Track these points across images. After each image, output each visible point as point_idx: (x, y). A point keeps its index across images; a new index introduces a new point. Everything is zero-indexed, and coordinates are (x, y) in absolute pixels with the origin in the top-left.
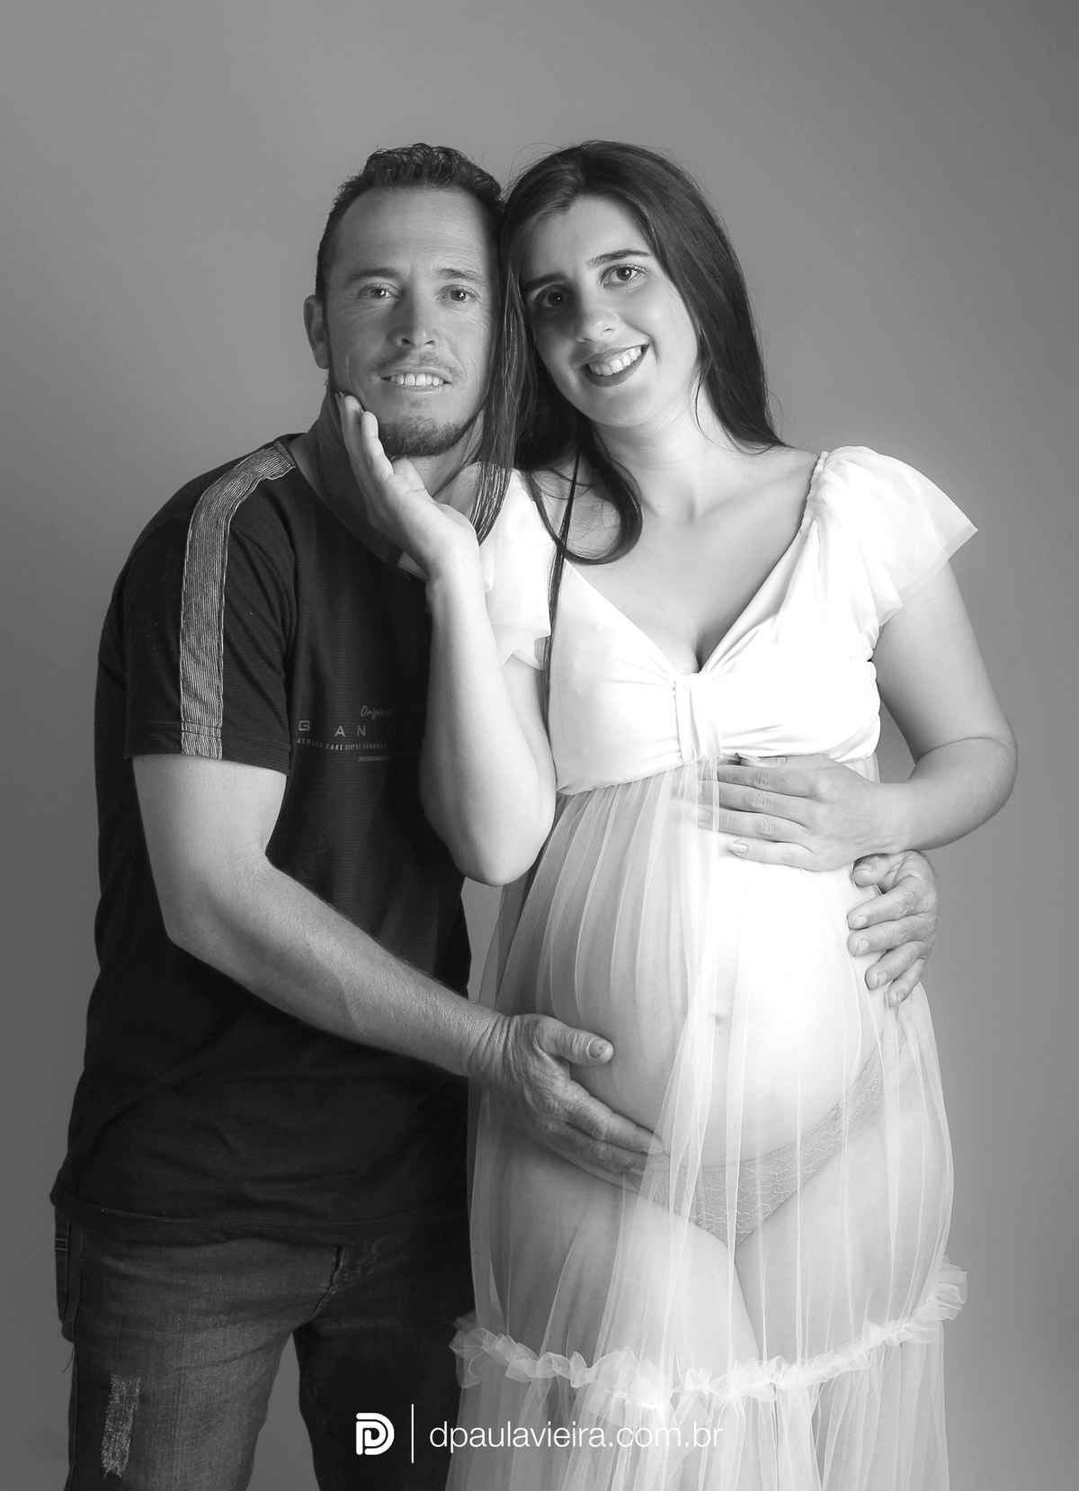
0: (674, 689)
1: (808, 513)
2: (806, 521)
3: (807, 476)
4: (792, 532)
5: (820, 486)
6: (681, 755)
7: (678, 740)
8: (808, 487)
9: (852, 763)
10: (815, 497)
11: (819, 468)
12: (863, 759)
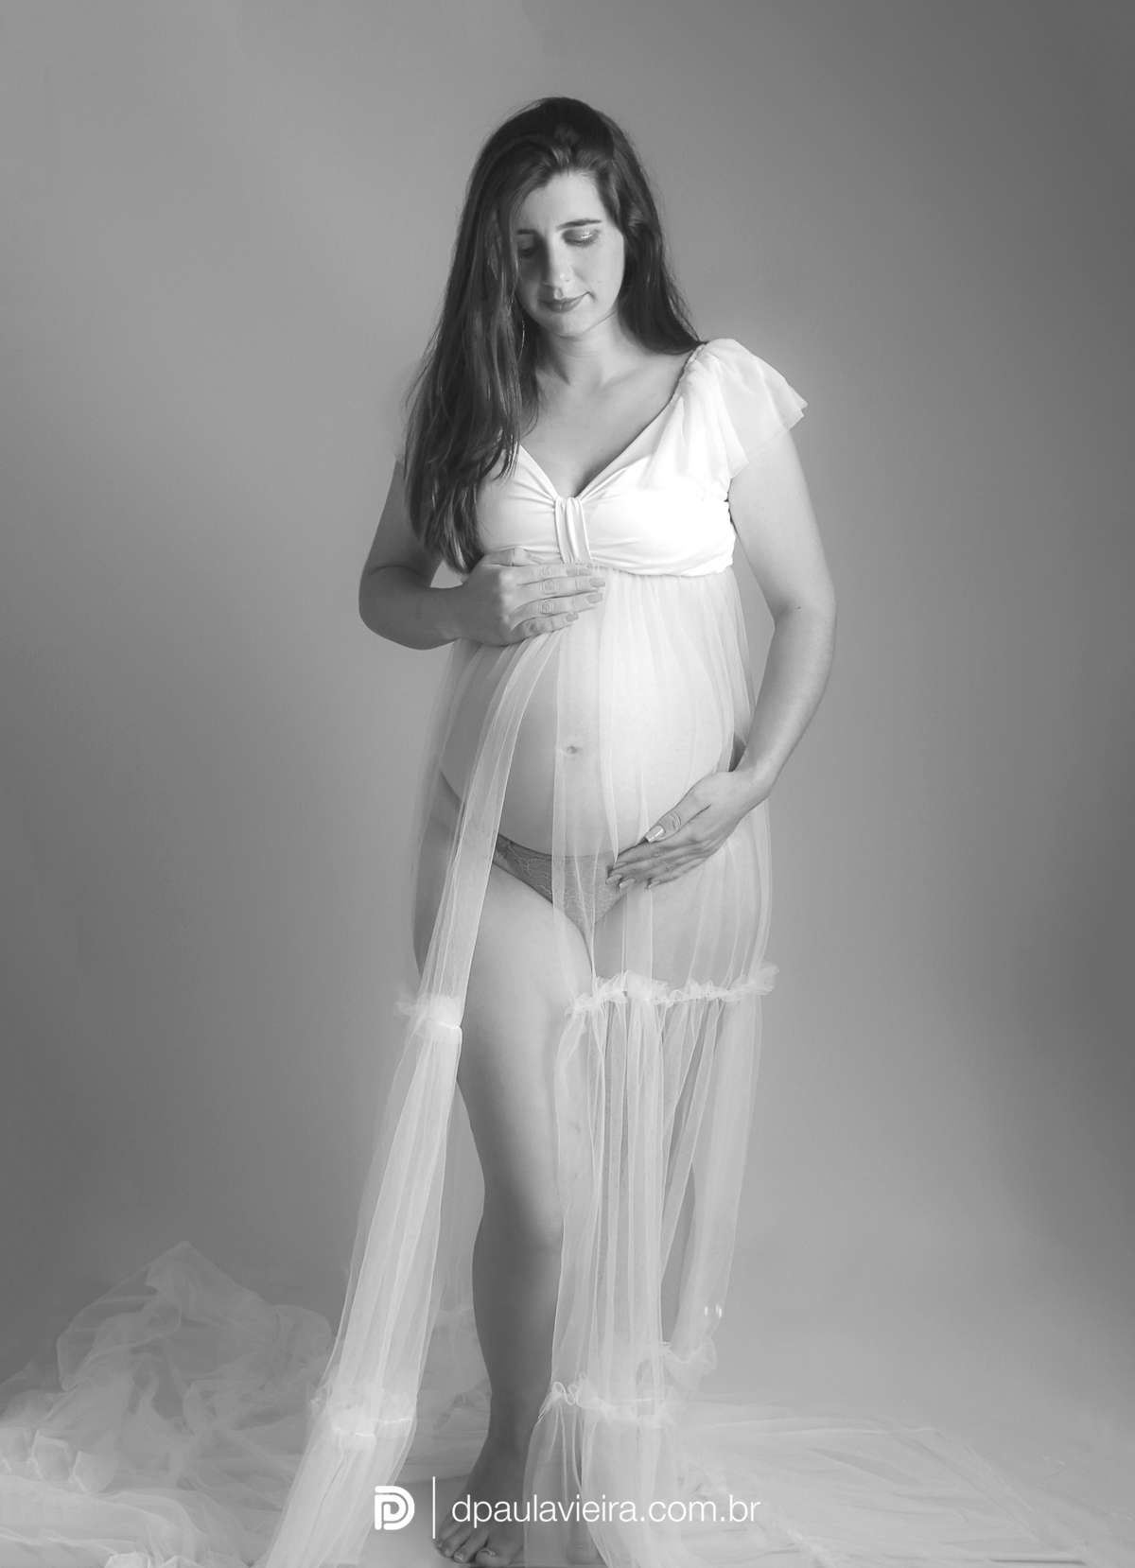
0: (554, 507)
1: (678, 390)
2: (675, 396)
3: (682, 365)
4: (664, 404)
5: (690, 372)
6: (561, 558)
7: (558, 546)
8: (682, 372)
9: (704, 576)
10: (685, 379)
11: (691, 359)
12: (714, 574)
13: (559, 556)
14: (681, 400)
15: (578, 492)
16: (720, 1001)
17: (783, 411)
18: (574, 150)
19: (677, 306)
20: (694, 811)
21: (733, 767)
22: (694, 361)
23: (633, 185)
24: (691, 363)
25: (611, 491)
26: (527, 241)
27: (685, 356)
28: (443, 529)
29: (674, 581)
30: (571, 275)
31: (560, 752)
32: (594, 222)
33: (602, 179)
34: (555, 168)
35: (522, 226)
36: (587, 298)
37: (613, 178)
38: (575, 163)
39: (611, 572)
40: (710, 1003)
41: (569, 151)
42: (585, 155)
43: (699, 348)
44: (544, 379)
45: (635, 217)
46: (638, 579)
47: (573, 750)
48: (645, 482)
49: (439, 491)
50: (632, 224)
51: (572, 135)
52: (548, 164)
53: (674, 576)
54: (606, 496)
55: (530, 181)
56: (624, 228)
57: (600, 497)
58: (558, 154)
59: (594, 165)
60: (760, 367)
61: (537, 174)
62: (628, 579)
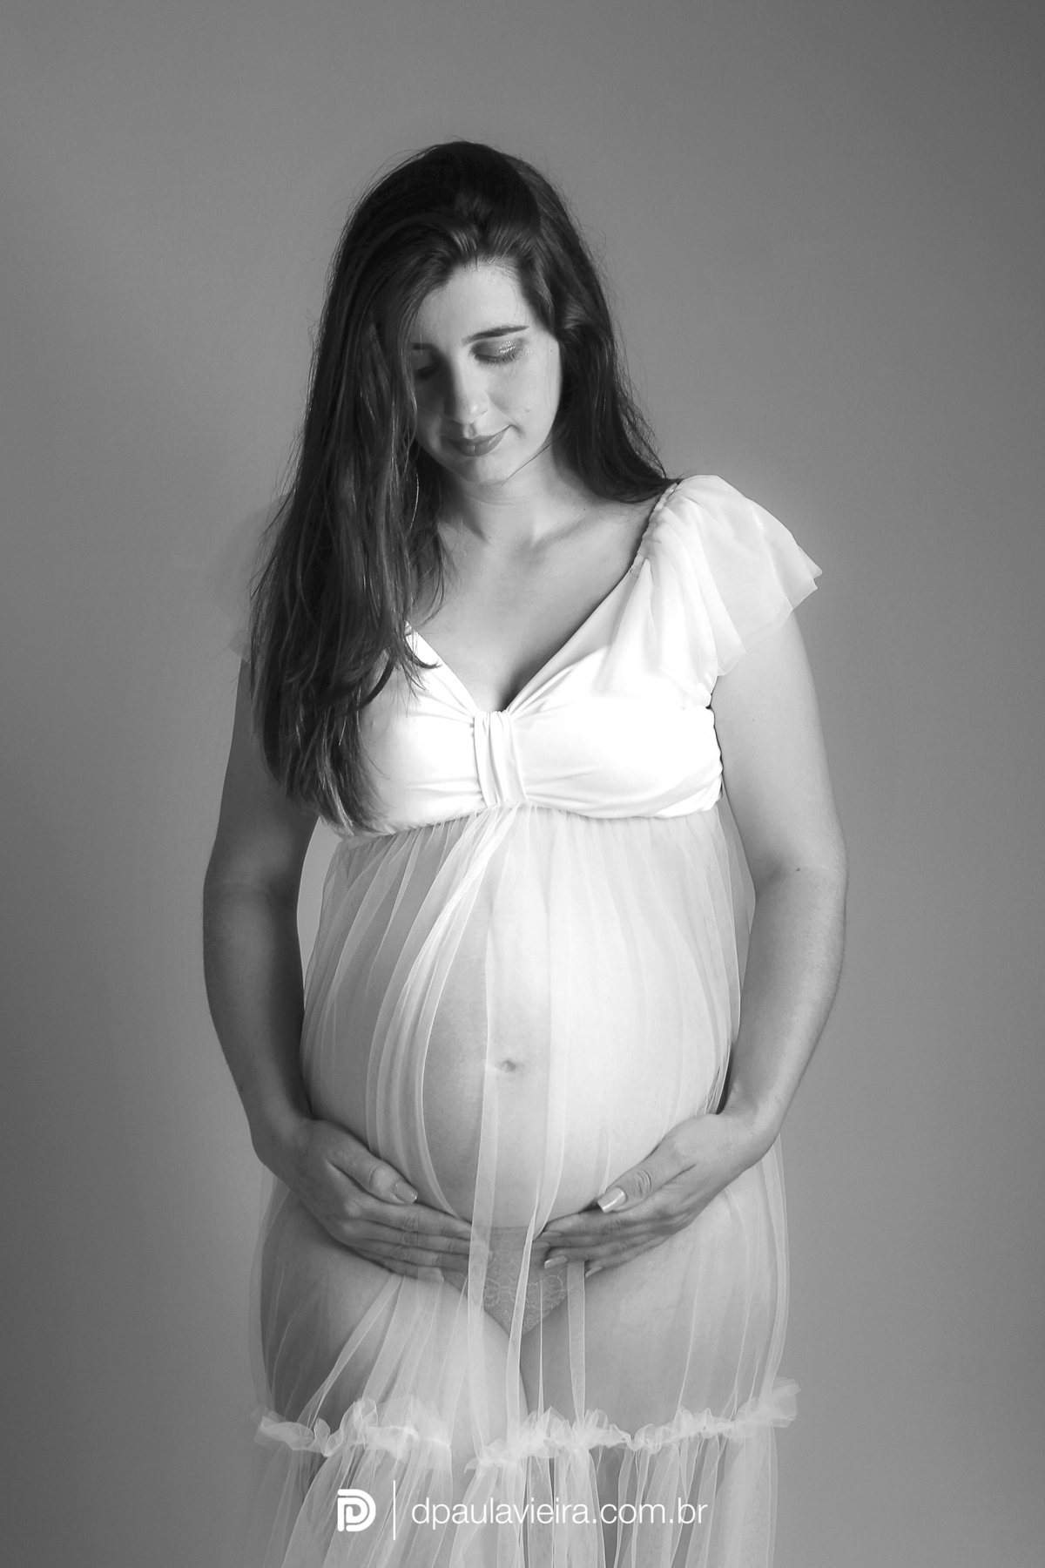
0: (473, 726)
1: (641, 551)
2: (638, 559)
3: (647, 513)
4: (622, 571)
5: (658, 525)
6: (483, 799)
7: (478, 781)
8: (646, 524)
9: (686, 816)
10: (651, 536)
11: (659, 506)
12: (700, 812)
13: (479, 797)
14: (647, 564)
15: (505, 702)
16: (721, 1438)
17: (788, 580)
18: (484, 228)
19: (634, 427)
20: (670, 1171)
21: (721, 1108)
22: (664, 510)
23: (570, 270)
24: (659, 512)
25: (552, 700)
26: (423, 360)
27: (651, 502)
28: (315, 772)
29: (645, 823)
30: (487, 404)
31: (490, 1069)
32: (516, 329)
33: (525, 269)
34: (455, 259)
35: (414, 340)
36: (510, 434)
37: (539, 264)
38: (486, 247)
39: (555, 813)
40: (707, 1441)
41: (476, 231)
42: (501, 235)
43: (670, 490)
44: (450, 535)
45: (574, 315)
46: (595, 826)
47: (511, 1066)
48: (603, 685)
49: (305, 721)
50: (569, 326)
51: (479, 205)
52: (447, 254)
53: (643, 818)
54: (545, 708)
55: (424, 281)
56: (559, 333)
57: (537, 710)
58: (460, 239)
59: (514, 249)
60: (758, 518)
61: (431, 270)
62: (580, 824)
